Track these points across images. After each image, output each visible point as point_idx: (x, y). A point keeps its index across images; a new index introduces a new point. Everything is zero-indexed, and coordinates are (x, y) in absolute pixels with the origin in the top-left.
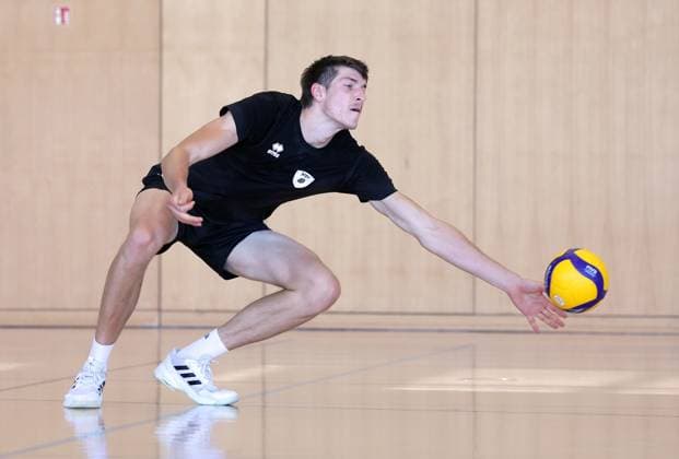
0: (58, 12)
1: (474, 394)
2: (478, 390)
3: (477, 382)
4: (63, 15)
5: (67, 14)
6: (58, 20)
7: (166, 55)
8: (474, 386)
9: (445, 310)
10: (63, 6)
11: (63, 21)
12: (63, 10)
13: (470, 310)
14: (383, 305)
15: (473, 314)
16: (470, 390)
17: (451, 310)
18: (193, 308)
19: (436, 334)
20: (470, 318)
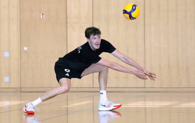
0: (42, 15)
1: (145, 108)
4: (43, 16)
5: (44, 15)
6: (42, 17)
7: (68, 25)
8: (145, 106)
10: (43, 13)
11: (43, 17)
12: (43, 14)
13: (144, 87)
18: (76, 87)
20: (144, 89)
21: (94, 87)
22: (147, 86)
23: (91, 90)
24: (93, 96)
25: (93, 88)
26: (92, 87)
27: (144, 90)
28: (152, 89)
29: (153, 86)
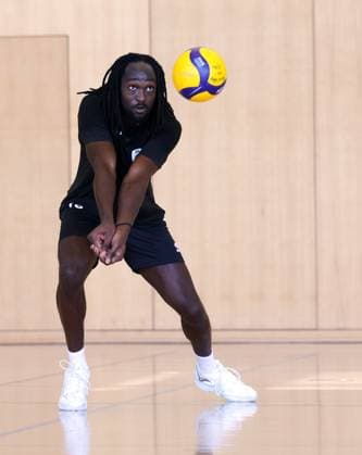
1: (318, 392)
2: (321, 388)
3: (321, 382)
9: (294, 326)
13: (314, 327)
14: (246, 324)
15: (316, 329)
16: (315, 388)
17: (300, 326)
19: (288, 345)
20: (314, 333)
21: (156, 328)
22: (323, 324)
23: (147, 336)
24: (154, 356)
25: (153, 330)
26: (150, 327)
27: (313, 336)
28: (337, 334)
29: (341, 325)
